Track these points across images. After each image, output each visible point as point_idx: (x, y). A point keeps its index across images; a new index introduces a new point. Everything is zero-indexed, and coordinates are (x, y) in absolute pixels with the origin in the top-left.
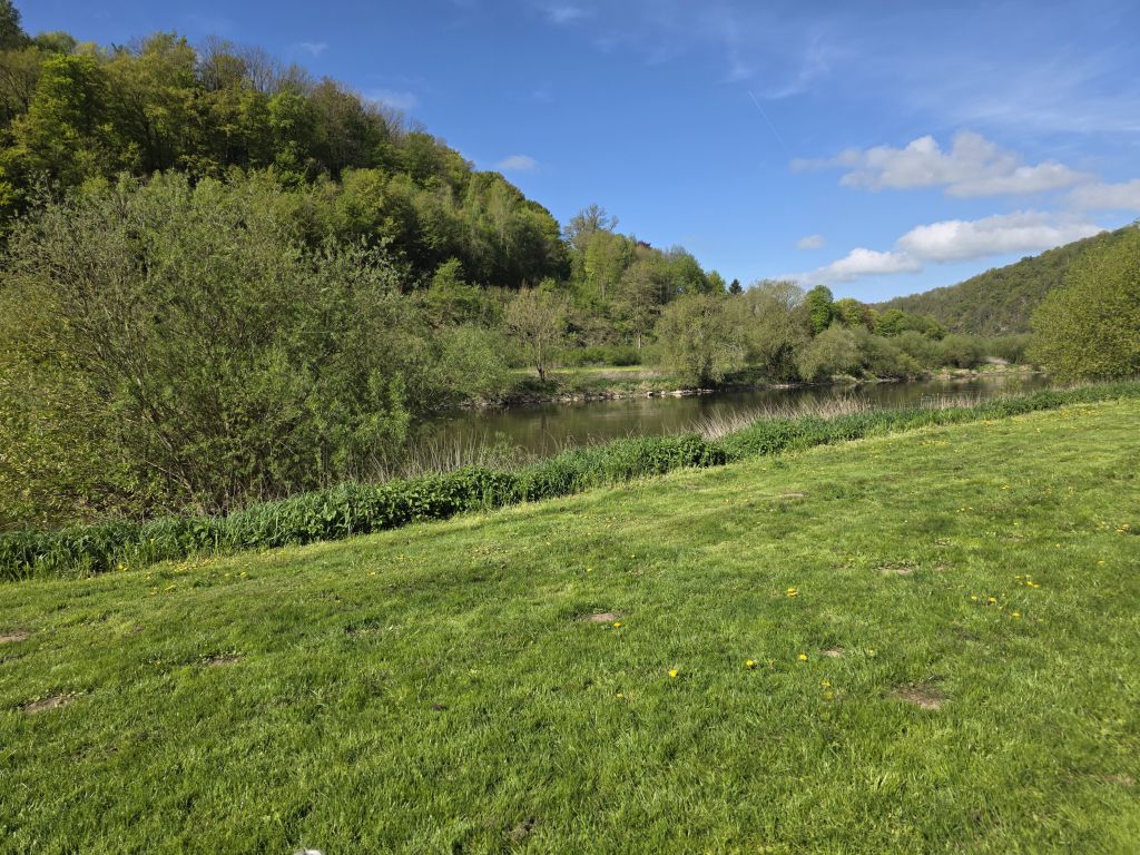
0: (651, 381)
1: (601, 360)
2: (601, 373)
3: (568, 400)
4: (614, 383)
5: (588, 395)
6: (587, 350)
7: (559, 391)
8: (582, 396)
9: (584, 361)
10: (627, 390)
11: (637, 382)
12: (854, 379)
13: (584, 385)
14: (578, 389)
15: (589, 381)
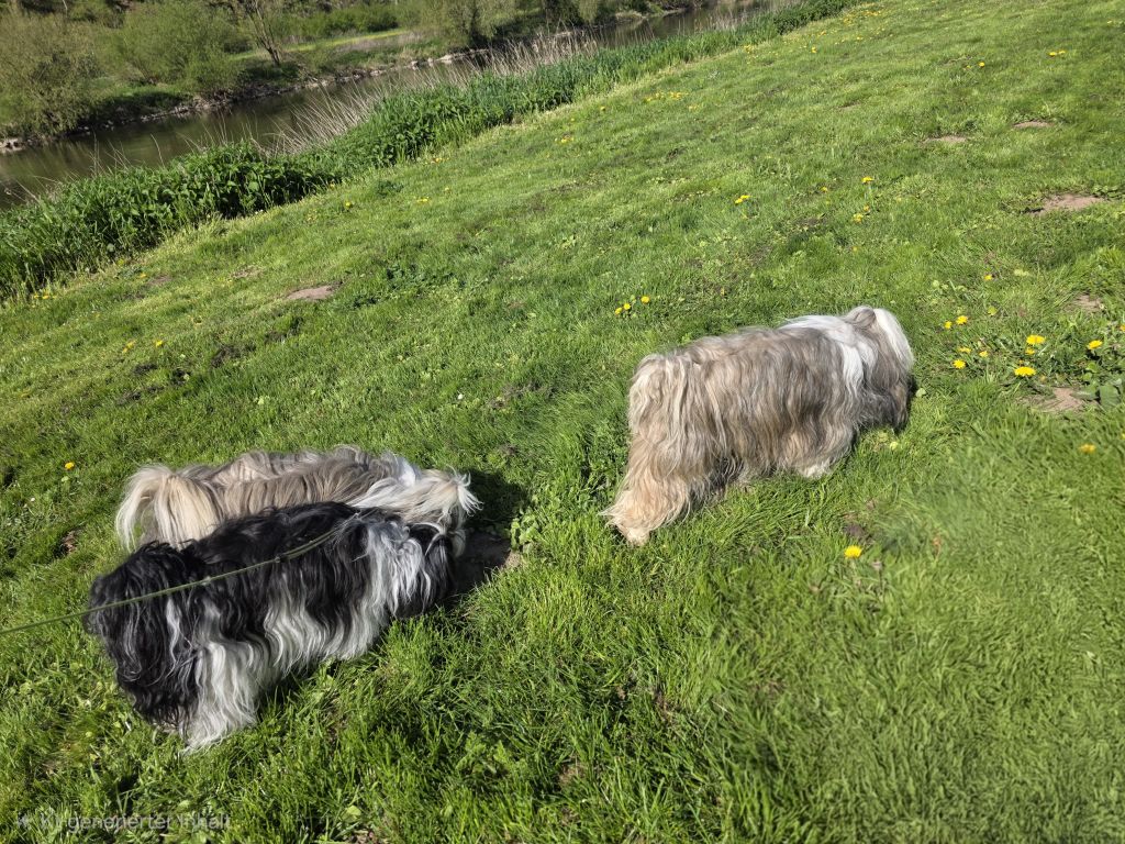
0: (413, 46)
1: (353, 26)
2: (351, 44)
3: (315, 85)
4: (369, 55)
5: (338, 76)
6: (334, 16)
7: (302, 74)
8: (331, 77)
9: (332, 30)
10: (386, 62)
11: (396, 50)
12: (639, 15)
13: (330, 63)
14: (325, 69)
15: (336, 58)
